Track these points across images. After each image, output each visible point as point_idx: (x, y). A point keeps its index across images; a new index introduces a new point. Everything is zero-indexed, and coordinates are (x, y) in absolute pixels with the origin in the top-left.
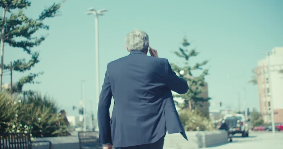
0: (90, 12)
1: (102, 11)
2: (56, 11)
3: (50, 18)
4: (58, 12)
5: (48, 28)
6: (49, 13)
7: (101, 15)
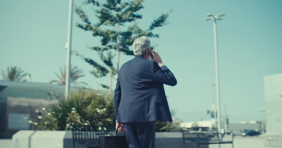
0: (208, 18)
1: (219, 16)
2: (165, 21)
3: (159, 27)
4: (166, 21)
5: (157, 36)
6: (158, 23)
7: (220, 19)
